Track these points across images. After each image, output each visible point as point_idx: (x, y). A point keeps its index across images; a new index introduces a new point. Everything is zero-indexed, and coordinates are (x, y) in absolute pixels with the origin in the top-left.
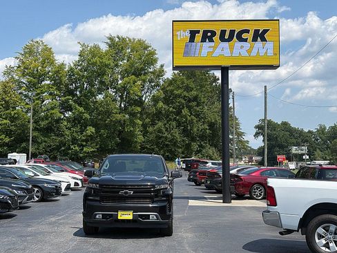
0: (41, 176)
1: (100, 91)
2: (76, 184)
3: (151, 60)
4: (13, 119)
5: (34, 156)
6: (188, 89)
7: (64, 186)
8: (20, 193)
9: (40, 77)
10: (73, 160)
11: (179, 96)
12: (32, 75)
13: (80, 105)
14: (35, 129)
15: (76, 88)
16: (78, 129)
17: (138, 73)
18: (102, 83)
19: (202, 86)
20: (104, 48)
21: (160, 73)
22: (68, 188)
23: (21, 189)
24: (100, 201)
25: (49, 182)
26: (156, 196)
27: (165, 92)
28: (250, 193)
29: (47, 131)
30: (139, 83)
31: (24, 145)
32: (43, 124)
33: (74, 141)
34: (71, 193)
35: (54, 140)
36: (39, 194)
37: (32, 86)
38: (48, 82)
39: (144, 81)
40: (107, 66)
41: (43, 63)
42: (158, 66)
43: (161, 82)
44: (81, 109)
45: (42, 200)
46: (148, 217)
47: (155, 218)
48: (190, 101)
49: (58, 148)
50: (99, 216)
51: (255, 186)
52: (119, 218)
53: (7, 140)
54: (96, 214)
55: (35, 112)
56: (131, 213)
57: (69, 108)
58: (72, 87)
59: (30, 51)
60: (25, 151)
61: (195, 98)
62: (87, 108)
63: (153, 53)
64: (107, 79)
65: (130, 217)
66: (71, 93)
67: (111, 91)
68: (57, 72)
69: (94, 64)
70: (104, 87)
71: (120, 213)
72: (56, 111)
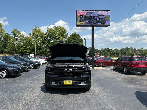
0: (35, 60)
1: (52, 39)
2: (46, 62)
3: (65, 32)
4: (31, 46)
5: (36, 55)
6: (74, 39)
7: (41, 63)
8: (24, 66)
9: (38, 36)
10: (46, 56)
11: (72, 41)
12: (35, 35)
13: (47, 43)
14: (37, 49)
15: (47, 39)
16: (47, 48)
17: (62, 35)
18: (53, 37)
19: (77, 39)
20: (53, 29)
21: (67, 35)
22: (43, 64)
23: (25, 65)
24: (54, 75)
25: (36, 62)
26: (84, 71)
27: (68, 40)
28: (99, 65)
29: (40, 49)
30: (62, 37)
31: (34, 52)
32: (38, 47)
33: (46, 51)
34: (44, 65)
35: (41, 51)
36: (33, 66)
37: (36, 38)
38: (40, 37)
39: (63, 37)
40: (54, 33)
41: (38, 32)
42: (66, 33)
43: (67, 38)
44: (48, 44)
45: (34, 68)
46: (80, 83)
47: (84, 83)
48: (74, 42)
49: (42, 53)
50: (53, 82)
51: (100, 63)
52: (65, 84)
53: (30, 51)
54: (52, 82)
55: (37, 44)
56: (71, 81)
57: (45, 44)
58: (46, 38)
59: (35, 29)
60: (34, 54)
61: (76, 41)
62: (49, 43)
63: (65, 30)
64: (54, 36)
65: (71, 84)
66: (45, 40)
67: (55, 39)
68: (42, 34)
69: (51, 33)
70: (53, 38)
71: (65, 81)
72: (42, 44)
